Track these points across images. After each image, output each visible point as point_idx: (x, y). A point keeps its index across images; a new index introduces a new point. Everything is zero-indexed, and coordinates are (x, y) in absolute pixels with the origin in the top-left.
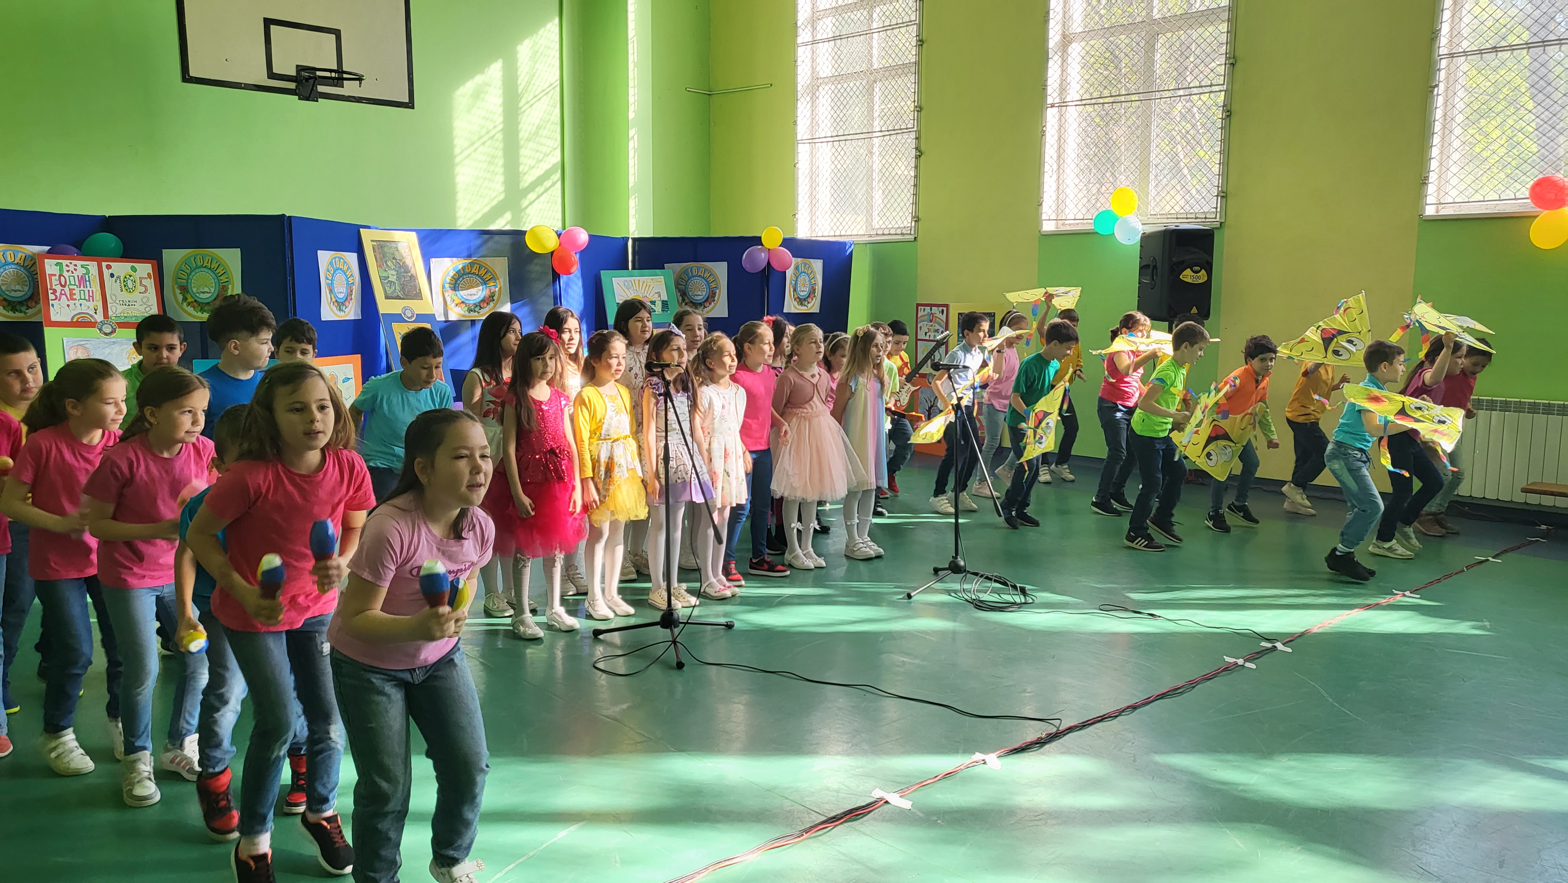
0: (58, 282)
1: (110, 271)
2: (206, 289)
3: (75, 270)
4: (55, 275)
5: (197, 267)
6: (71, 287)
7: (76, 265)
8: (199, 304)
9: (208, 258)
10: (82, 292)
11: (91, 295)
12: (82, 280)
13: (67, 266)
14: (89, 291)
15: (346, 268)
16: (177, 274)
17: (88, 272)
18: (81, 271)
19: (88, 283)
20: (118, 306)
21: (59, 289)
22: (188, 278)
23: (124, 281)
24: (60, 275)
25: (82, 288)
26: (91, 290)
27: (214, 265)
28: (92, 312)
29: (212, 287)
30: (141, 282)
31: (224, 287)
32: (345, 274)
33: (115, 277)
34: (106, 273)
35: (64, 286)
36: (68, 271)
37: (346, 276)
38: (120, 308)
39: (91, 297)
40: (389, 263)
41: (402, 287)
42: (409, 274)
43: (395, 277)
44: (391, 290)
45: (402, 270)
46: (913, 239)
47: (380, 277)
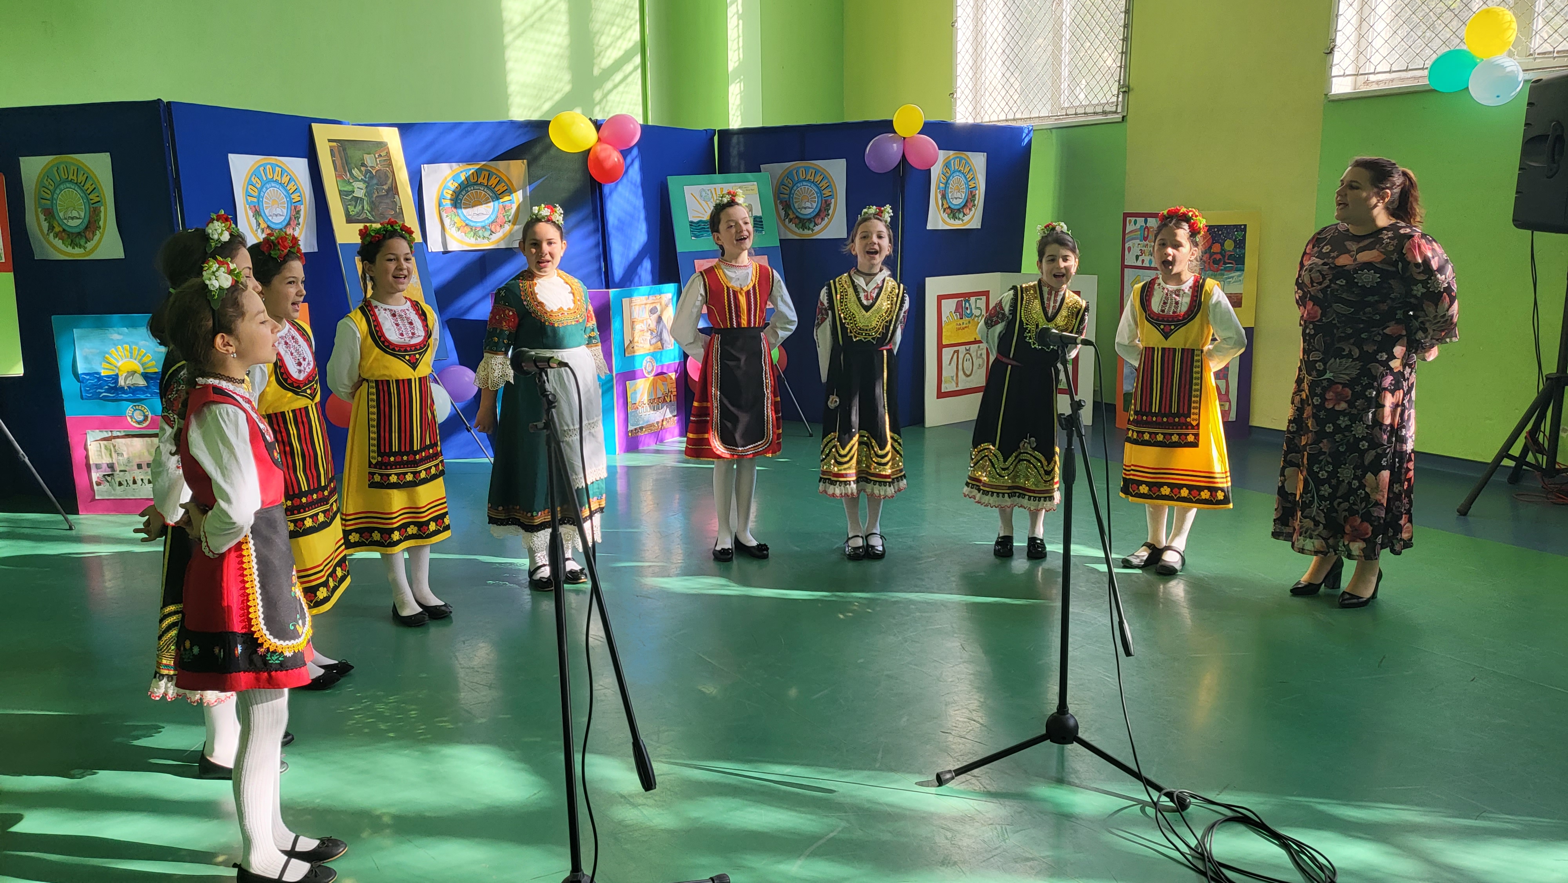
2: (75, 214)
5: (63, 182)
9: (72, 168)
15: (289, 180)
16: (40, 192)
22: (52, 195)
27: (82, 178)
29: (80, 210)
31: (94, 209)
32: (286, 188)
37: (289, 192)
40: (355, 172)
41: (373, 206)
42: (386, 187)
43: (363, 191)
44: (357, 210)
45: (375, 181)
46: (1120, 120)
47: (340, 191)
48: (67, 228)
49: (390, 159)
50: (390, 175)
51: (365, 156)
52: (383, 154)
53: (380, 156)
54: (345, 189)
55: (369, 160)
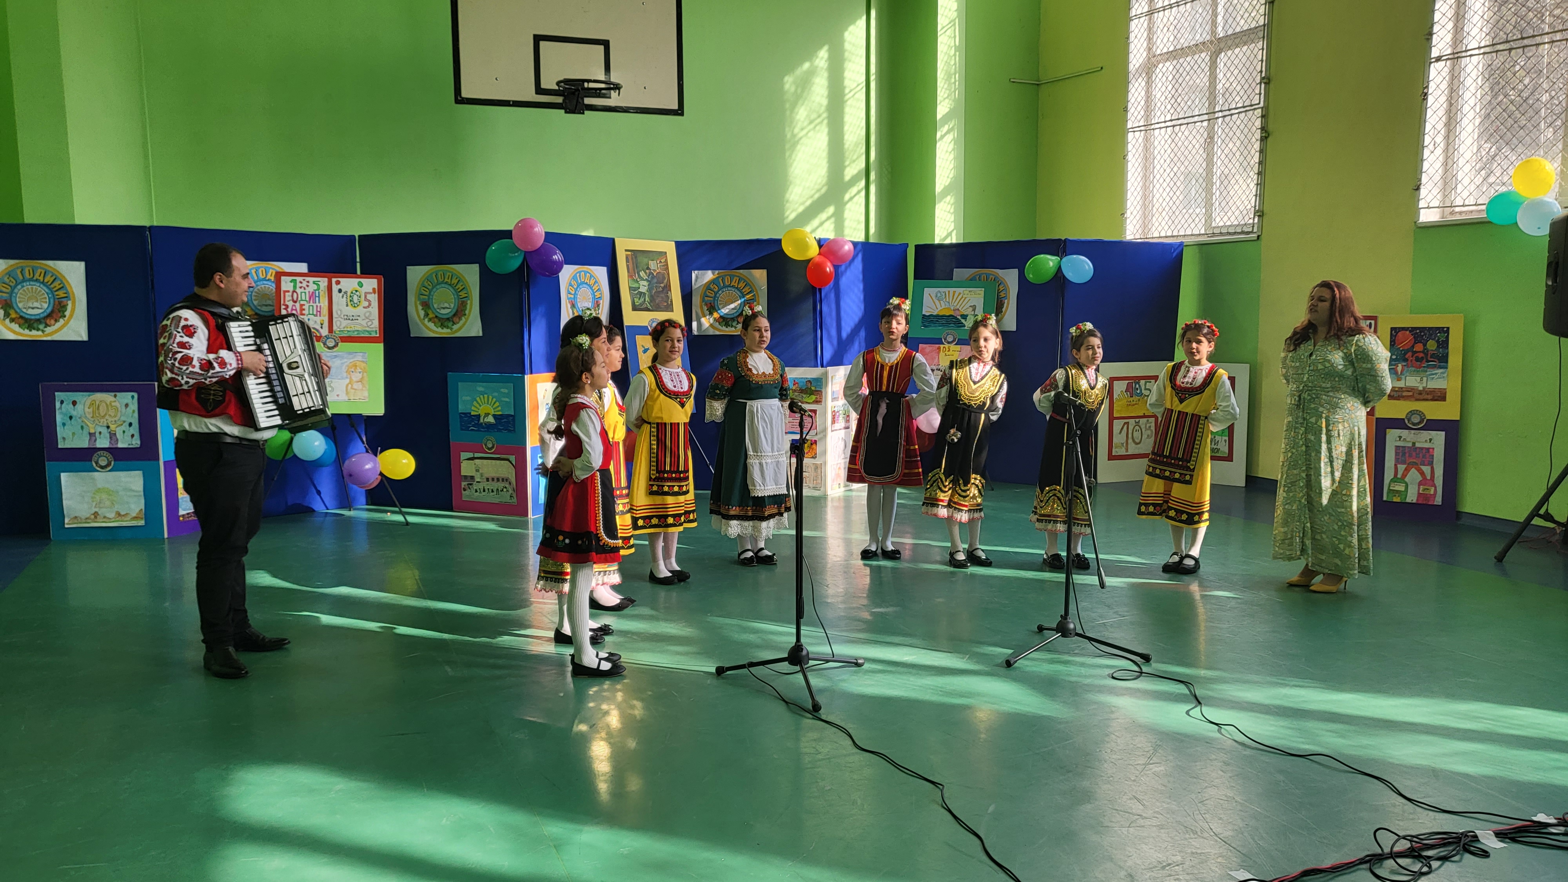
0: (291, 298)
1: (339, 287)
2: (446, 305)
3: (308, 286)
4: (288, 291)
5: (438, 284)
6: (302, 302)
7: (308, 282)
8: (440, 319)
9: (448, 274)
10: (311, 307)
11: (319, 310)
12: (312, 296)
13: (301, 282)
14: (317, 306)
15: (592, 282)
16: (419, 288)
17: (318, 289)
18: (312, 287)
19: (317, 298)
20: (342, 320)
21: (290, 304)
22: (430, 293)
23: (351, 296)
24: (294, 291)
25: (311, 304)
26: (319, 305)
27: (455, 281)
28: (318, 327)
29: (452, 302)
30: (366, 297)
31: (463, 302)
32: (591, 288)
33: (342, 293)
34: (335, 288)
35: (295, 302)
36: (301, 287)
37: (593, 290)
38: (345, 323)
39: (319, 312)
40: (642, 274)
41: (652, 299)
42: (662, 285)
43: (646, 288)
44: (640, 301)
45: (655, 280)
46: (1256, 238)
47: (630, 288)
48: (438, 315)
49: (667, 265)
50: (666, 276)
51: (650, 262)
52: (663, 261)
53: (661, 262)
54: (634, 286)
55: (653, 265)
